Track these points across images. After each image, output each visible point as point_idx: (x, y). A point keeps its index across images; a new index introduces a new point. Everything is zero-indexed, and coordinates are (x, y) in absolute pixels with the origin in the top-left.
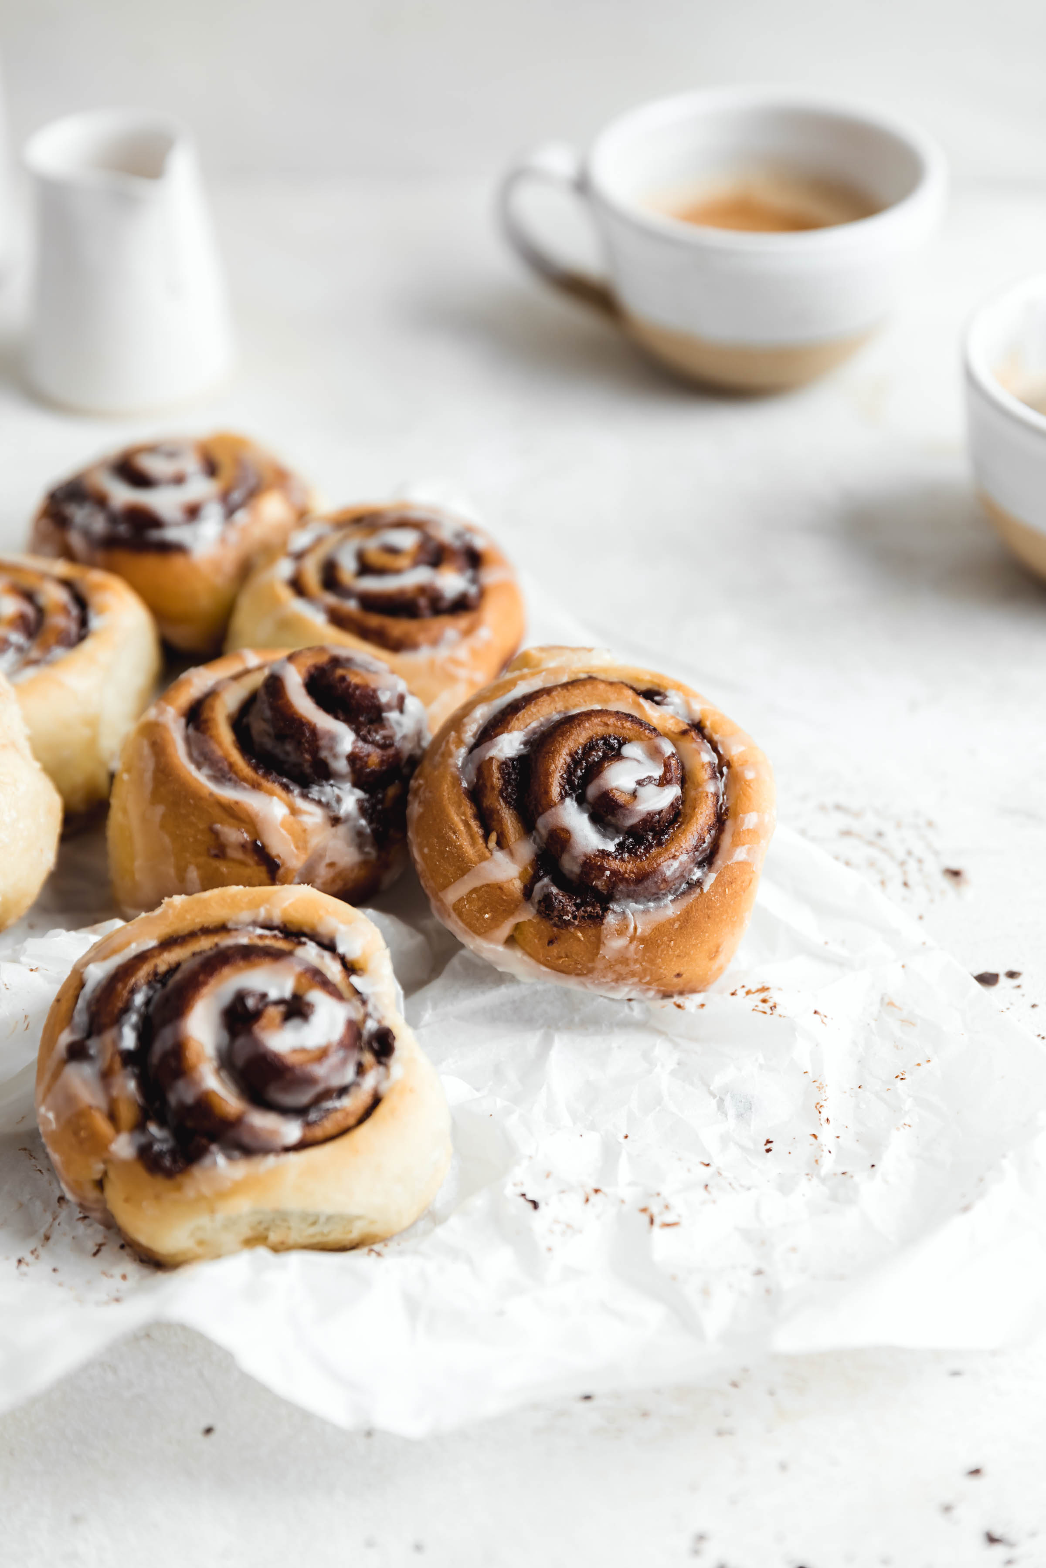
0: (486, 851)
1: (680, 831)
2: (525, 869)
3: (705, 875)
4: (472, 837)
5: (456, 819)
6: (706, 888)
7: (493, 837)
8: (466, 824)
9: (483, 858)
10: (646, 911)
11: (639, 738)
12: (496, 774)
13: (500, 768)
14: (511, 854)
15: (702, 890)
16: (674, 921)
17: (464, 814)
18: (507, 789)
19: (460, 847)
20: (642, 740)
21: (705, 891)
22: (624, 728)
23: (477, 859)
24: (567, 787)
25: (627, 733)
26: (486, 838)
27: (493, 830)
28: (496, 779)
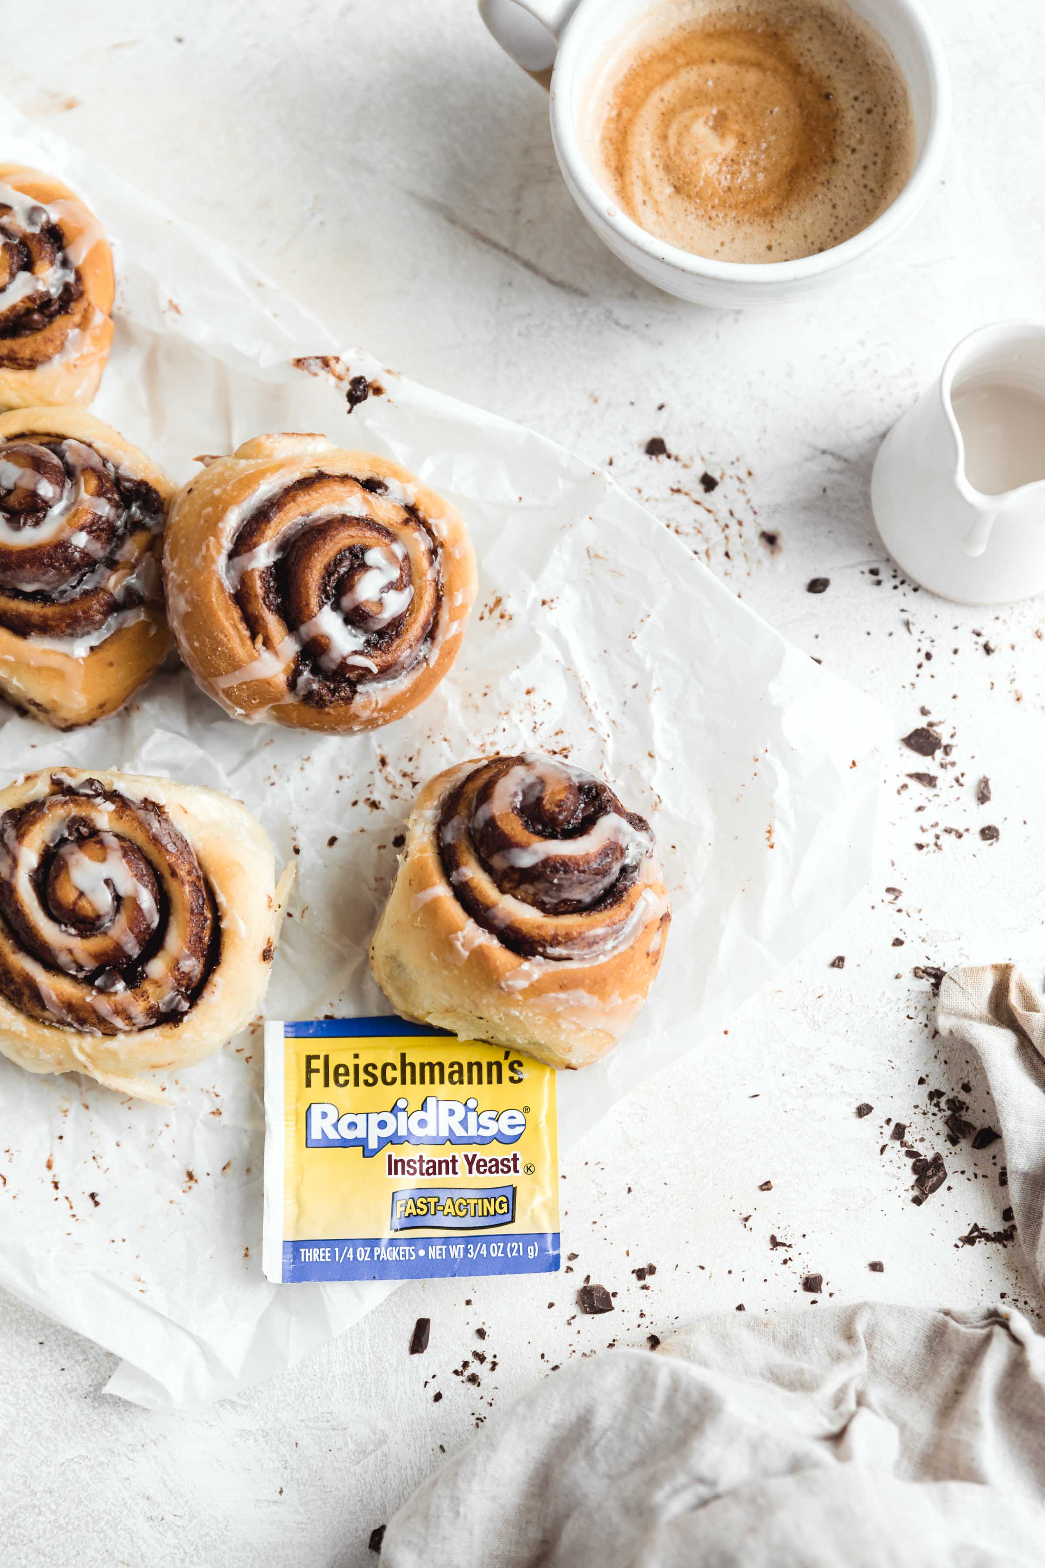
0: (254, 651)
1: (412, 620)
2: (288, 665)
3: (430, 651)
4: (241, 638)
5: (227, 624)
6: (432, 663)
7: (260, 639)
8: (235, 626)
9: (253, 659)
10: (385, 689)
11: (378, 545)
12: (259, 583)
13: (260, 577)
14: (276, 653)
15: (428, 665)
16: (406, 692)
17: (232, 618)
18: (268, 597)
19: (232, 649)
20: (380, 546)
21: (431, 666)
22: (366, 537)
23: (247, 659)
24: (323, 596)
25: (367, 542)
26: (253, 638)
27: (258, 633)
28: (258, 587)
